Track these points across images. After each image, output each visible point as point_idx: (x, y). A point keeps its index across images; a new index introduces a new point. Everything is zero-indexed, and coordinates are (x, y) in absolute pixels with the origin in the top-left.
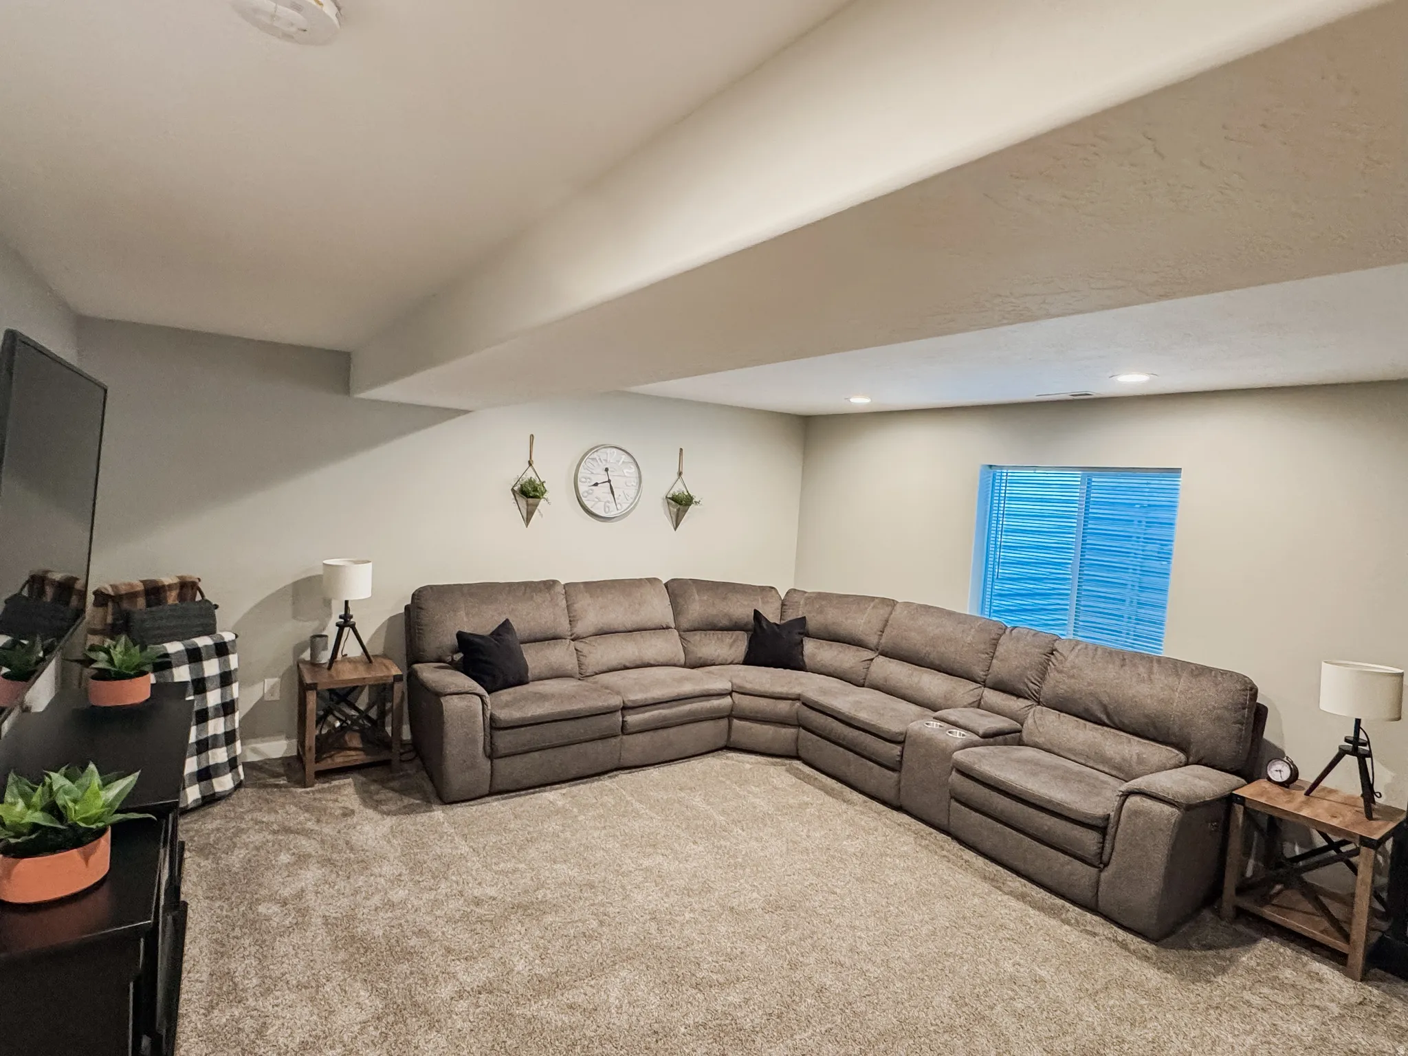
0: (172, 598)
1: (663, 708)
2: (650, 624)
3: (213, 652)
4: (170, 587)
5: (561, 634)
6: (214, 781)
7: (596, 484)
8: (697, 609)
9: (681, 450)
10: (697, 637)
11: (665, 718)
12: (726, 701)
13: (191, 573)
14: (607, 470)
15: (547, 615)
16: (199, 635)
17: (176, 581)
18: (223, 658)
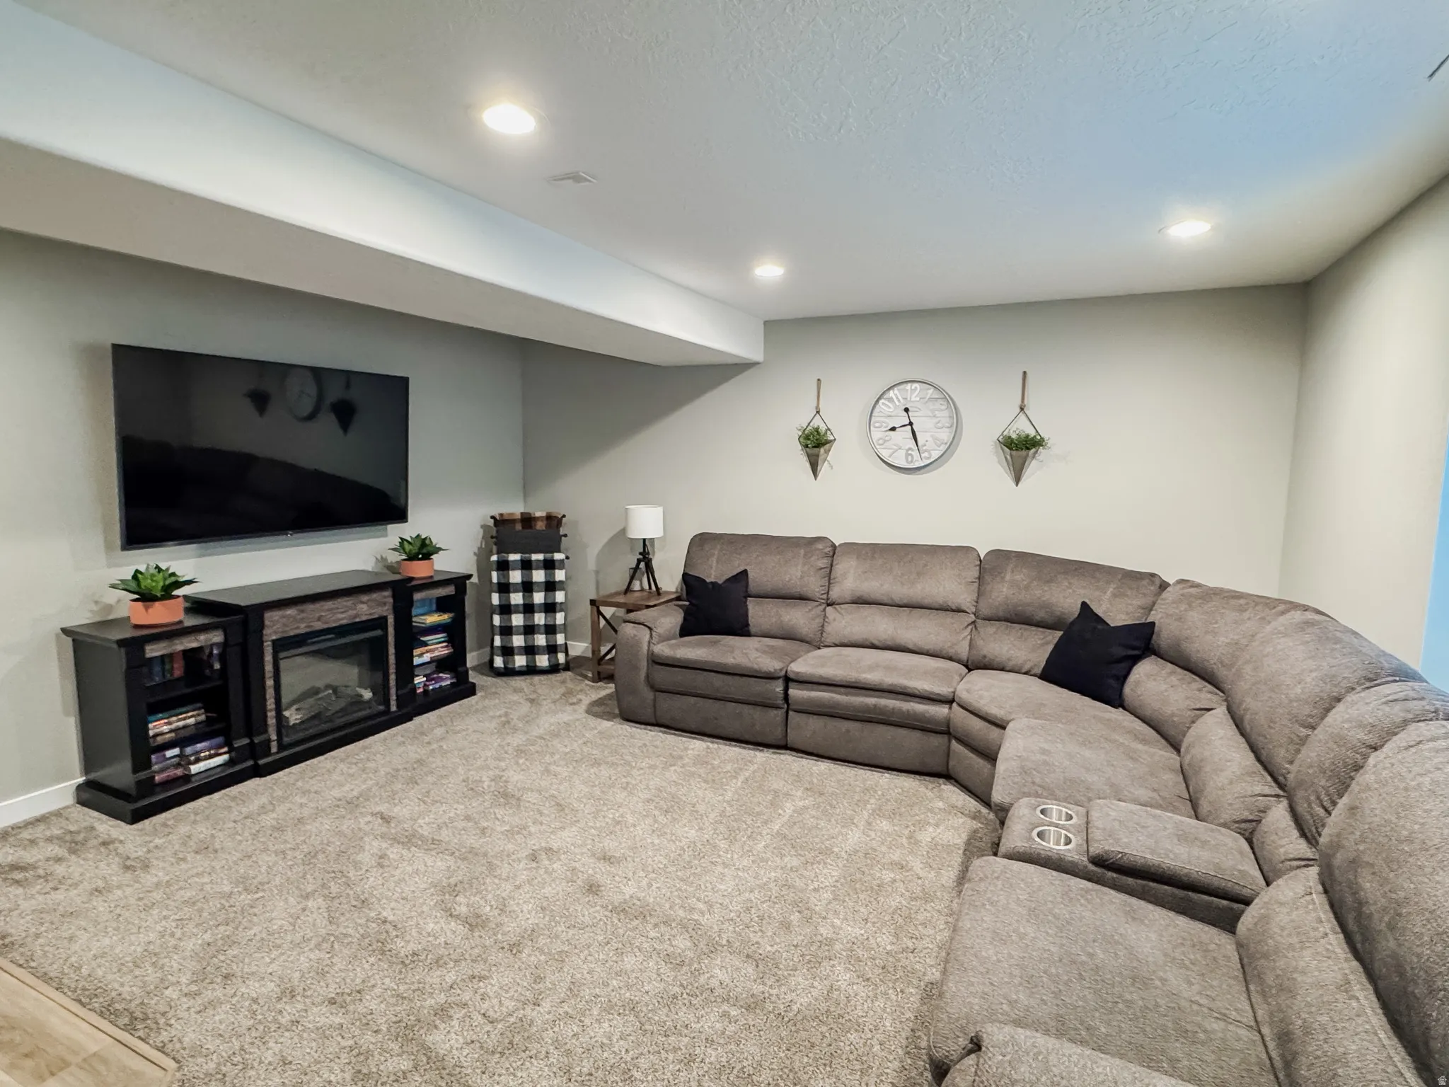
0: (540, 526)
1: (836, 693)
2: (926, 602)
3: (542, 565)
4: (538, 519)
5: (810, 595)
6: (537, 657)
7: (893, 429)
8: (1004, 592)
9: (1025, 373)
10: (989, 629)
11: (837, 705)
12: (941, 711)
13: (558, 511)
14: (907, 410)
15: (796, 574)
16: (535, 552)
17: (544, 514)
18: (548, 571)
